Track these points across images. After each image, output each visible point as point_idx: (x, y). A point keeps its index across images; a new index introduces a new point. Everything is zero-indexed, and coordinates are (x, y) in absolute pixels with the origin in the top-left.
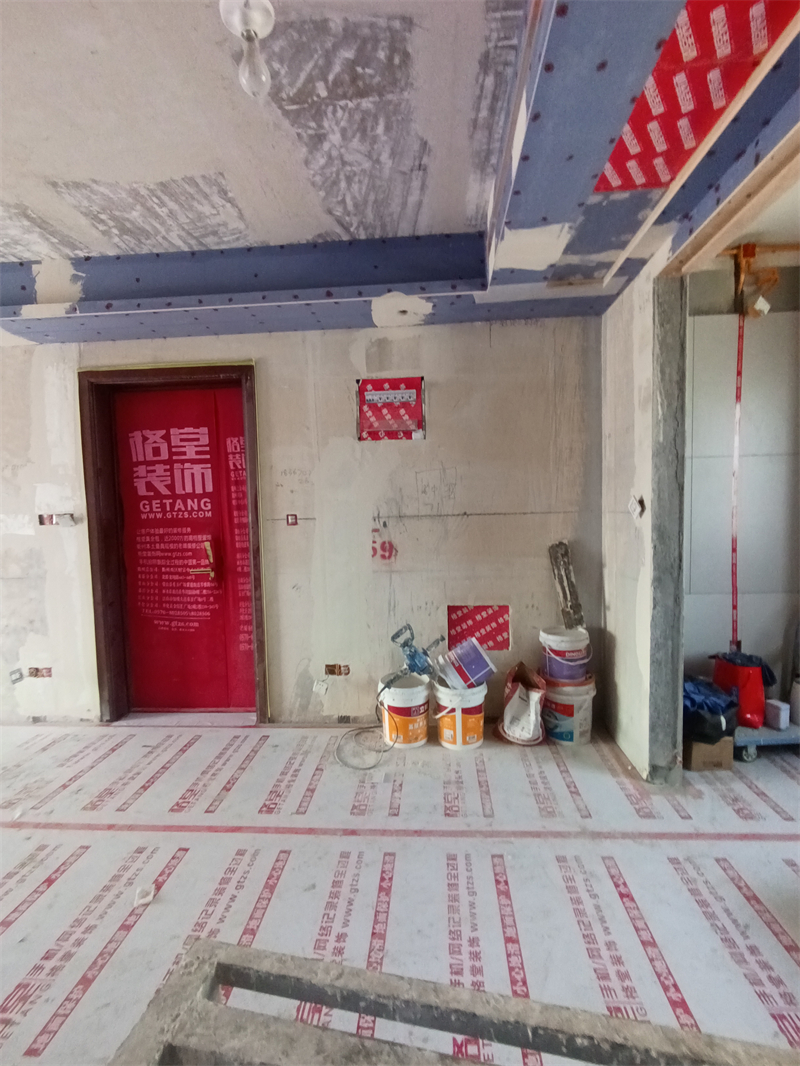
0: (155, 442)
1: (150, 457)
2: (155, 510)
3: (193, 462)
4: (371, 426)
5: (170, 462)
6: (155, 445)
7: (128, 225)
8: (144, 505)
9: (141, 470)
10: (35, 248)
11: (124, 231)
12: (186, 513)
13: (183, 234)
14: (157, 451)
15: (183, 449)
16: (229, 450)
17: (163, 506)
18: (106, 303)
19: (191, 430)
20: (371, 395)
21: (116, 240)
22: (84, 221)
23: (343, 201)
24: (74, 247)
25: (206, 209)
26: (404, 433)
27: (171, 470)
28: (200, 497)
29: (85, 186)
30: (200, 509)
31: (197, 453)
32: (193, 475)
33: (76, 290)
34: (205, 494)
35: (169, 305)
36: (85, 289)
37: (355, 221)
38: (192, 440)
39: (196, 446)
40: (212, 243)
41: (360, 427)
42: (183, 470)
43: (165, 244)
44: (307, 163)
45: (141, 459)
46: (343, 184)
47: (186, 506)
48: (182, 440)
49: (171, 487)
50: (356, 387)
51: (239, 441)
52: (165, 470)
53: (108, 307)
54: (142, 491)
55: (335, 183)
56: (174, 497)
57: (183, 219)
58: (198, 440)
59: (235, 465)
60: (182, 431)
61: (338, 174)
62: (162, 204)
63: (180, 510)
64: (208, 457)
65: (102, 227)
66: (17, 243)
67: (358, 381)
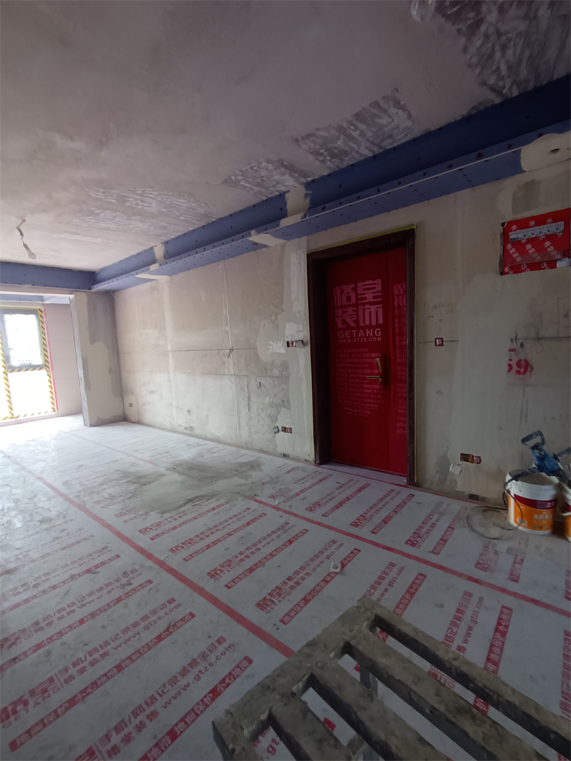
0: (348, 293)
1: (345, 302)
2: (347, 337)
3: (371, 303)
4: (514, 260)
5: (356, 305)
6: (348, 295)
7: (336, 151)
8: (341, 334)
9: (340, 312)
10: (286, 183)
11: (333, 155)
12: (365, 339)
13: (368, 144)
14: (349, 299)
15: (365, 296)
16: (395, 293)
17: (352, 334)
18: (322, 207)
19: (370, 282)
20: (516, 235)
21: (329, 163)
22: (311, 158)
23: (498, 69)
24: (305, 176)
25: (384, 121)
26: (547, 262)
27: (357, 311)
28: (374, 328)
29: (312, 135)
30: (374, 335)
31: (374, 297)
32: (370, 312)
33: (307, 203)
34: (378, 326)
35: (359, 198)
36: (311, 202)
37: (508, 83)
38: (370, 289)
39: (373, 293)
40: (388, 144)
41: (503, 263)
42: (364, 310)
43: (357, 156)
44: (465, 50)
45: (340, 304)
46: (498, 55)
47: (365, 333)
48: (364, 290)
49: (357, 322)
50: (501, 230)
51: (402, 286)
52: (354, 311)
53: (324, 209)
54: (340, 325)
55: (491, 56)
56: (358, 328)
57: (369, 134)
58: (374, 288)
59: (398, 304)
60: (365, 283)
61: (493, 48)
62: (356, 128)
63: (361, 336)
64: (381, 299)
65: (321, 158)
66: (278, 183)
67: (503, 224)
